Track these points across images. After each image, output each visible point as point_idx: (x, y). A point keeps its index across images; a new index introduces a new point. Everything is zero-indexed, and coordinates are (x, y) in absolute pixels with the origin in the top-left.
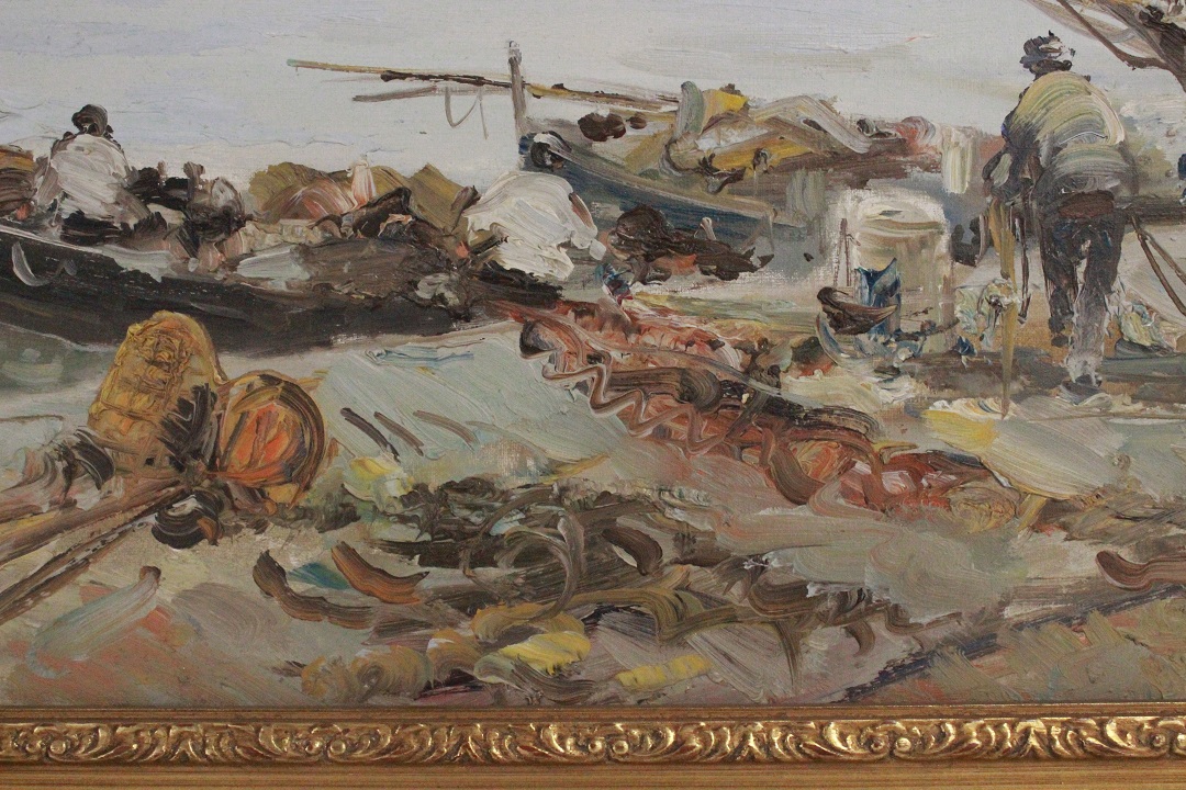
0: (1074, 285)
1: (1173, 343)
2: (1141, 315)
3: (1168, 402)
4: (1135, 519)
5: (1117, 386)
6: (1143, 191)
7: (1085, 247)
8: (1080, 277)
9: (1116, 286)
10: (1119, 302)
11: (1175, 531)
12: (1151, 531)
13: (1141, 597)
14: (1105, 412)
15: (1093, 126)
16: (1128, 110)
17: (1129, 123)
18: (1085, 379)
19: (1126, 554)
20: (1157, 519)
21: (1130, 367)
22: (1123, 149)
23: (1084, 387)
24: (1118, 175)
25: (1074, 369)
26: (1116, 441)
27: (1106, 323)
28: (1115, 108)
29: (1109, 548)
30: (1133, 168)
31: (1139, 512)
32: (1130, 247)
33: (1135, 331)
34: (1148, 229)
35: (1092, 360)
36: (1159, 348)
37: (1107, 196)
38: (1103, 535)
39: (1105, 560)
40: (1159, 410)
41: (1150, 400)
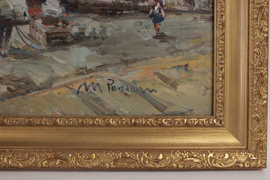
0: (3, 37)
1: (22, 48)
2: (16, 42)
3: (21, 59)
4: (14, 81)
5: (11, 56)
6: (16, 19)
7: (5, 29)
8: (4, 35)
9: (11, 37)
10: (11, 40)
11: (22, 83)
12: (18, 83)
13: (15, 96)
14: (9, 61)
15: (7, 6)
16: (14, 3)
17: (14, 6)
18: (5, 54)
19: (12, 88)
20: (18, 81)
21: (13, 52)
22: (13, 11)
23: (5, 56)
24: (12, 16)
25: (3, 53)
26: (11, 66)
27: (9, 44)
28: (12, 3)
29: (9, 86)
30: (15, 15)
31: (15, 80)
32: (14, 29)
33: (14, 45)
34: (18, 26)
35: (6, 51)
36: (19, 49)
37: (10, 19)
38: (8, 84)
39: (8, 89)
40: (19, 60)
41: (18, 59)
